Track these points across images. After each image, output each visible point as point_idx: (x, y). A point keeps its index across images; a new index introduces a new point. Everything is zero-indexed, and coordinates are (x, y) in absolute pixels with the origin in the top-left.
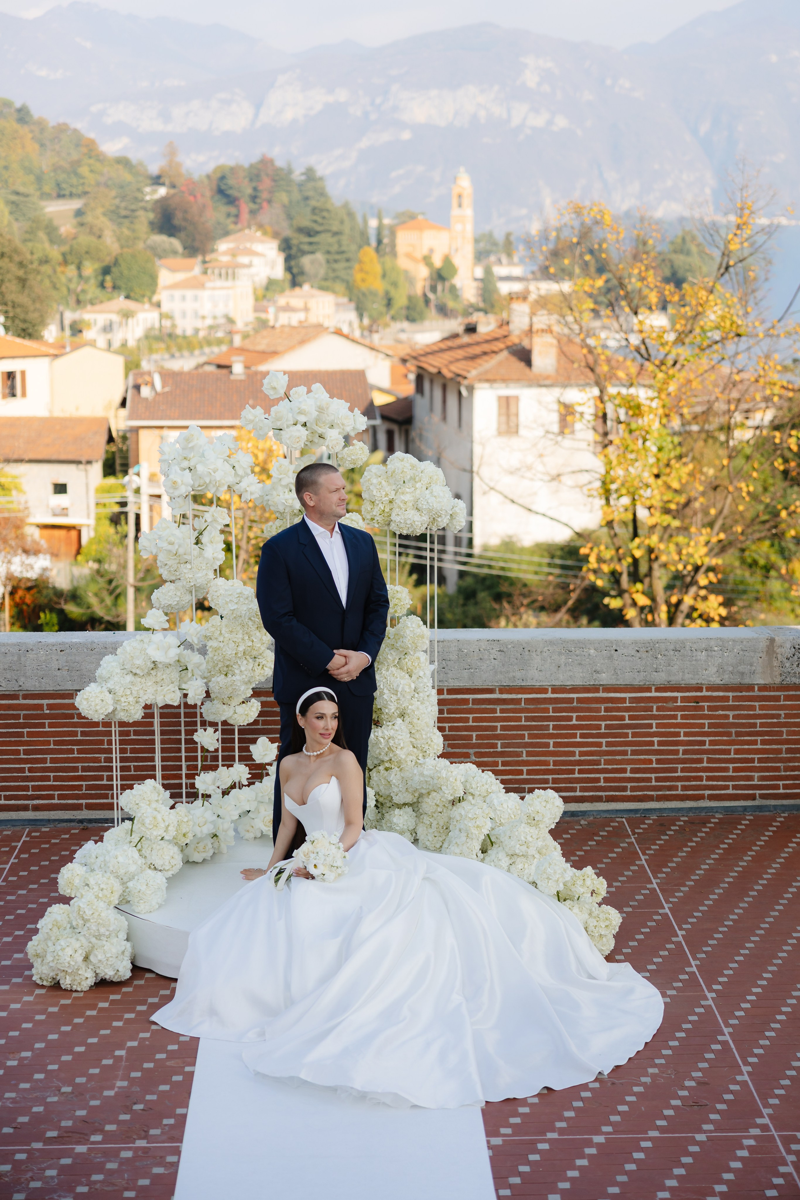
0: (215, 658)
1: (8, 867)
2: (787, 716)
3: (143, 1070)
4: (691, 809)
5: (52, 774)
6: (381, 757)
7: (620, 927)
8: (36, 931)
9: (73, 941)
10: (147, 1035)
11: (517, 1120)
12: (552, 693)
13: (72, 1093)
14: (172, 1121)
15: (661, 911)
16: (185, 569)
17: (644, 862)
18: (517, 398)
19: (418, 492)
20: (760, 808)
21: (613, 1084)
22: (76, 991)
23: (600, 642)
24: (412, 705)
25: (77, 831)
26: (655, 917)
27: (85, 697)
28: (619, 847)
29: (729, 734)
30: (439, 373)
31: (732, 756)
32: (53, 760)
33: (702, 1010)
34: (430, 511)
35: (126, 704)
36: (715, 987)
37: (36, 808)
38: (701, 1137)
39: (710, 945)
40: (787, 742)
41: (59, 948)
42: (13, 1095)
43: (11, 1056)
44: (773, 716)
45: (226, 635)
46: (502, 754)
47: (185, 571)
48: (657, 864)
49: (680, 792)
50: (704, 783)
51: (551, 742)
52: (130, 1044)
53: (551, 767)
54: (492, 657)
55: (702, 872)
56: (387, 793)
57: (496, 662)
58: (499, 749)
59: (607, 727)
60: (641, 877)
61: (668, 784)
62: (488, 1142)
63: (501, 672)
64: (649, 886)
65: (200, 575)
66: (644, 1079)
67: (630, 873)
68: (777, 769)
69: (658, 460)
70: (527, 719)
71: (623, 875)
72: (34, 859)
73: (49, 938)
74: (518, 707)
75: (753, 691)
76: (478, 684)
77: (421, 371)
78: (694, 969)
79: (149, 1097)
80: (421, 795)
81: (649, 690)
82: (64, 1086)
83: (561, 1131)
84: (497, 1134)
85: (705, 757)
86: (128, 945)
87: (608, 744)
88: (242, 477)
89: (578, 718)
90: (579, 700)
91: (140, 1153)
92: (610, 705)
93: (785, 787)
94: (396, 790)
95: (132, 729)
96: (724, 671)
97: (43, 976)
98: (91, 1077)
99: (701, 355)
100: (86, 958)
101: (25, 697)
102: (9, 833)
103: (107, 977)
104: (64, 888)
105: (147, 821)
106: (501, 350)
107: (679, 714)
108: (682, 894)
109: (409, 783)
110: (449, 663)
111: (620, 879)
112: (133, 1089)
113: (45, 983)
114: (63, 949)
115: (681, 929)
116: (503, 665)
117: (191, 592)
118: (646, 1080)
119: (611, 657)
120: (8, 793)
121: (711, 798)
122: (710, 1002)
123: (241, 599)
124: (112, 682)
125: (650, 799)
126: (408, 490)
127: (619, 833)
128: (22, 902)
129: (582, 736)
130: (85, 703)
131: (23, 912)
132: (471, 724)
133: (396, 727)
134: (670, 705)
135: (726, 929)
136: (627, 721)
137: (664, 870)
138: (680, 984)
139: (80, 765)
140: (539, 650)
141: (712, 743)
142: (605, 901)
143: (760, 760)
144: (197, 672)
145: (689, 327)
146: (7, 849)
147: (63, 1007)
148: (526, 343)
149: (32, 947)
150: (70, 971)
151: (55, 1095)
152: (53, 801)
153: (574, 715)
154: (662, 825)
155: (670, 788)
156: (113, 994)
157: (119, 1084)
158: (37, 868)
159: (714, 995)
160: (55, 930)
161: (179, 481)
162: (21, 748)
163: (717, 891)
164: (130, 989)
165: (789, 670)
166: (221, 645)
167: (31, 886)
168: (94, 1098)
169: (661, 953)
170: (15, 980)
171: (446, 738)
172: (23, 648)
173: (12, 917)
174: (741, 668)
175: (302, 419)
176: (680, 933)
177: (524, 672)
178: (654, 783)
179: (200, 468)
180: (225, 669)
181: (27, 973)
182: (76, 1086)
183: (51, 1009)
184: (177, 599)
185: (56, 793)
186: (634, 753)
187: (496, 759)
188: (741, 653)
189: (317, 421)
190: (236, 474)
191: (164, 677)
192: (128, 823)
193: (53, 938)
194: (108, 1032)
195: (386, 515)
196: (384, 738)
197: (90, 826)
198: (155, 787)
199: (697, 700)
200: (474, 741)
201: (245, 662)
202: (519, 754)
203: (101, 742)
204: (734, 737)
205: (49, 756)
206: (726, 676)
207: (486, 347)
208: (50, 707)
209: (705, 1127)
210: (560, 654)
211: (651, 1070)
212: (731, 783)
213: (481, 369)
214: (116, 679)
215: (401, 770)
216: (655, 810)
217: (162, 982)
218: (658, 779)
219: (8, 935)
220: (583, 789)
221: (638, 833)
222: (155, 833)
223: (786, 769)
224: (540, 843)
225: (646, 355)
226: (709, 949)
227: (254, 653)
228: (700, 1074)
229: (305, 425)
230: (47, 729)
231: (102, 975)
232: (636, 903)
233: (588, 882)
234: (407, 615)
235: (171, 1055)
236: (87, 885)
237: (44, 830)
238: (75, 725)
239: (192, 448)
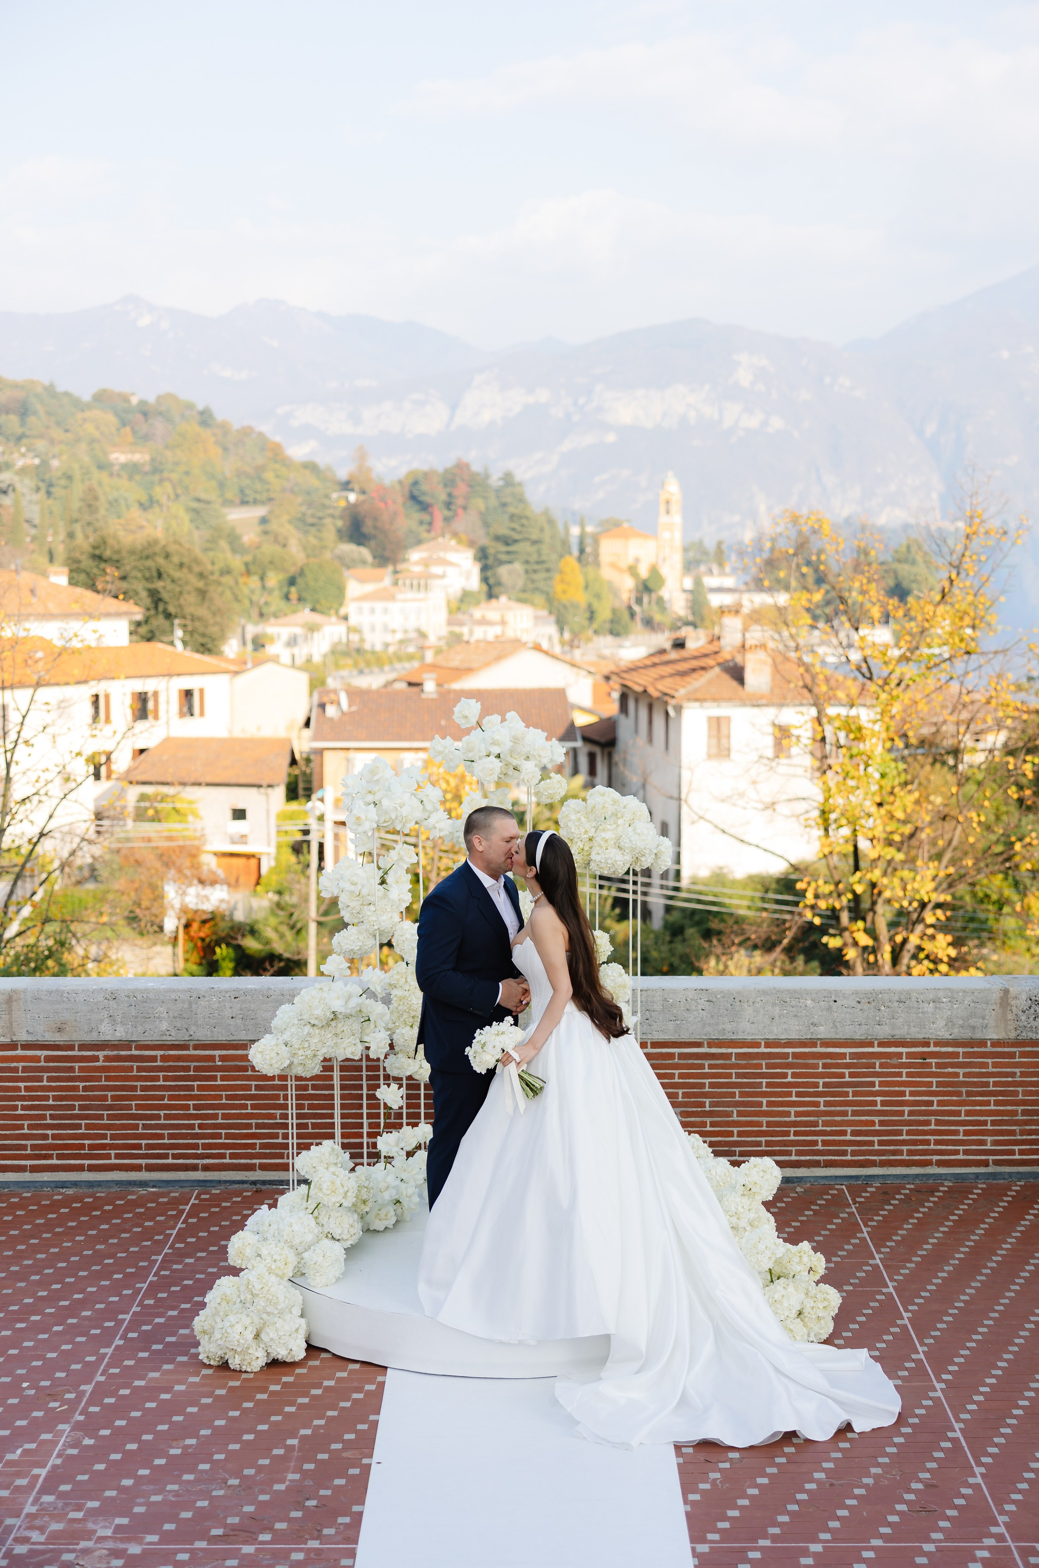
0: (400, 1007)
1: (175, 1232)
2: (1023, 1074)
3: (316, 1461)
4: (917, 1176)
5: (223, 1132)
7: (839, 1309)
8: (203, 1305)
9: (243, 1317)
10: (322, 1422)
11: (725, 1525)
12: (766, 1047)
13: (240, 1486)
14: (347, 1520)
15: (884, 1290)
16: (368, 911)
17: (866, 1235)
18: (728, 719)
19: (620, 828)
20: (994, 1175)
21: (832, 1485)
22: (246, 1372)
23: (818, 992)
25: (249, 1194)
26: (878, 1297)
27: (260, 1049)
28: (839, 1218)
29: (959, 1094)
30: (645, 691)
31: (963, 1118)
32: (225, 1116)
33: (930, 1403)
34: (633, 849)
35: (303, 1058)
36: (944, 1377)
37: (206, 1168)
38: (929, 1547)
39: (938, 1329)
40: (1023, 1103)
41: (228, 1324)
42: (175, 1487)
43: (175, 1443)
44: (1007, 1075)
46: (710, 1114)
47: (369, 913)
48: (880, 1236)
49: (905, 1157)
50: (932, 1147)
51: (764, 1100)
52: (303, 1432)
53: (764, 1128)
54: (700, 1007)
55: (930, 1247)
57: (704, 1013)
58: (707, 1109)
59: (825, 1085)
60: (862, 1251)
61: (892, 1148)
62: (693, 1550)
63: (710, 1025)
64: (871, 1262)
65: (384, 918)
66: (866, 1481)
67: (851, 1247)
68: (1013, 1133)
69: (881, 787)
70: (738, 1076)
71: (843, 1249)
72: (203, 1224)
73: (217, 1313)
74: (728, 1062)
75: (986, 1046)
76: (685, 1037)
77: (625, 690)
78: (922, 1356)
79: (322, 1492)
81: (870, 1044)
82: (231, 1477)
83: (775, 1538)
84: (704, 1541)
85: (933, 1119)
86: (303, 1321)
87: (827, 1104)
88: (431, 812)
89: (794, 1075)
90: (795, 1055)
91: (312, 1555)
92: (829, 1061)
93: (1022, 1152)
95: (310, 1083)
96: (953, 1025)
97: (210, 1355)
98: (260, 1469)
99: (927, 673)
100: (257, 1336)
101: (196, 1047)
102: (177, 1195)
103: (280, 1357)
104: (234, 1258)
105: (325, 1186)
106: (712, 667)
107: (905, 1071)
108: (907, 1271)
110: (653, 1014)
111: (840, 1253)
112: (306, 1483)
113: (212, 1363)
114: (232, 1326)
115: (906, 1310)
116: (712, 1016)
117: (374, 936)
118: (869, 1481)
119: (829, 1009)
120: (176, 1152)
121: (940, 1163)
122: (939, 1394)
124: (288, 1034)
125: (873, 1164)
126: (609, 827)
127: (839, 1202)
128: (190, 1272)
129: (798, 1094)
130: (259, 1056)
131: (190, 1282)
132: (677, 1080)
134: (895, 1061)
135: (956, 1311)
136: (847, 1079)
137: (888, 1244)
138: (906, 1373)
139: (253, 1121)
140: (751, 1001)
141: (940, 1103)
142: (824, 1280)
143: (994, 1123)
144: (381, 1024)
145: (914, 644)
146: (174, 1213)
147: (232, 1389)
148: (739, 659)
149: (200, 1322)
150: (239, 1350)
151: (221, 1489)
152: (224, 1161)
153: (790, 1072)
154: (885, 1193)
155: (894, 1153)
157: (291, 1476)
158: (205, 1234)
159: (943, 1386)
160: (224, 1304)
161: (363, 817)
162: (191, 1103)
163: (946, 1268)
164: (304, 1371)
165: (1026, 1024)
166: (407, 993)
167: (199, 1254)
168: (263, 1492)
169: (885, 1337)
170: (180, 1359)
172: (195, 995)
173: (178, 1289)
174: (972, 1022)
175: (496, 750)
176: (905, 1315)
177: (734, 1024)
178: (876, 1147)
179: (385, 803)
180: (411, 1020)
181: (193, 1351)
182: (244, 1478)
183: (219, 1392)
184: (360, 944)
185: (228, 1152)
186: (855, 1113)
187: (704, 1119)
188: (973, 1004)
189: (512, 752)
190: (424, 809)
191: (345, 1028)
192: (304, 1187)
193: (221, 1314)
194: (279, 1418)
195: (585, 853)
197: (263, 1188)
198: (333, 1149)
199: (924, 1056)
200: (680, 1099)
202: (730, 1114)
203: (277, 1097)
204: (964, 1097)
205: (220, 1112)
206: (956, 1031)
207: (695, 664)
208: (223, 1058)
209: (934, 1536)
210: (774, 1004)
211: (873, 1470)
212: (961, 1148)
213: (690, 688)
214: (292, 1030)
216: (878, 1176)
217: (339, 1363)
218: (881, 1143)
219: (173, 1308)
220: (798, 1153)
221: (860, 1203)
222: (333, 1200)
223: (1022, 1133)
224: (752, 1215)
225: (868, 675)
226: (938, 1333)
228: (927, 1475)
229: (498, 756)
230: (219, 1082)
231: (274, 1355)
232: (857, 1281)
233: (805, 1259)
234: (607, 963)
235: (348, 1445)
236: (259, 1255)
237: (214, 1191)
238: (249, 1078)
239: (377, 781)
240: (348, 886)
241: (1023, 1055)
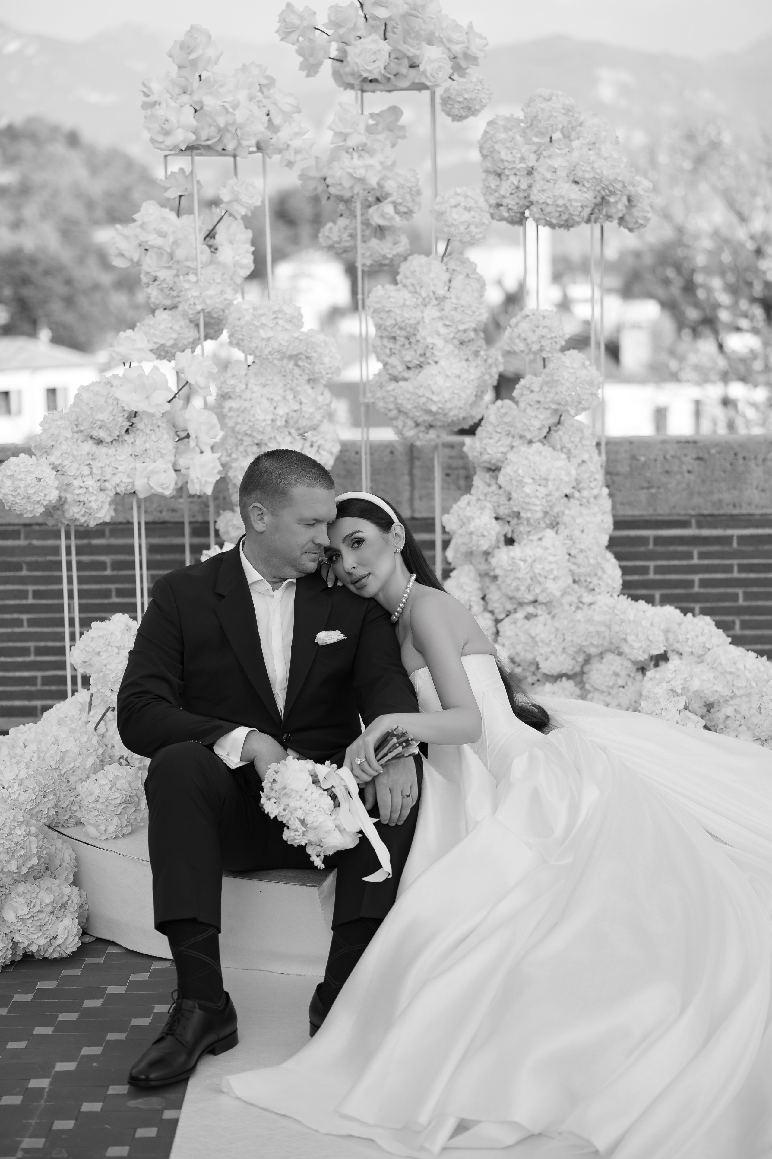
0: (238, 428)
3: (78, 1116)
6: (518, 595)
19: (576, 154)
24: (569, 509)
27: (9, 473)
34: (598, 180)
35: (83, 491)
45: (256, 388)
47: (186, 286)
52: (61, 1067)
54: (685, 468)
56: (530, 657)
57: (692, 477)
63: (699, 494)
65: (211, 292)
70: (742, 568)
74: (727, 549)
76: (663, 511)
80: (588, 660)
86: (75, 894)
94: (545, 650)
103: (34, 948)
109: (569, 638)
110: (616, 478)
116: (703, 482)
117: (197, 326)
123: (281, 322)
124: (57, 453)
126: (558, 151)
133: (544, 543)
139: (32, 645)
140: (761, 457)
156: (43, 979)
161: (173, 119)
164: (77, 972)
171: (625, 571)
177: (736, 493)
179: (210, 102)
184: (175, 336)
191: (147, 445)
194: (22, 1045)
195: (522, 195)
196: (525, 561)
214: (64, 447)
215: (553, 617)
217: (136, 960)
227: (303, 423)
231: (23, 945)
238: (23, 580)
239: (194, 63)
240: (154, 240)
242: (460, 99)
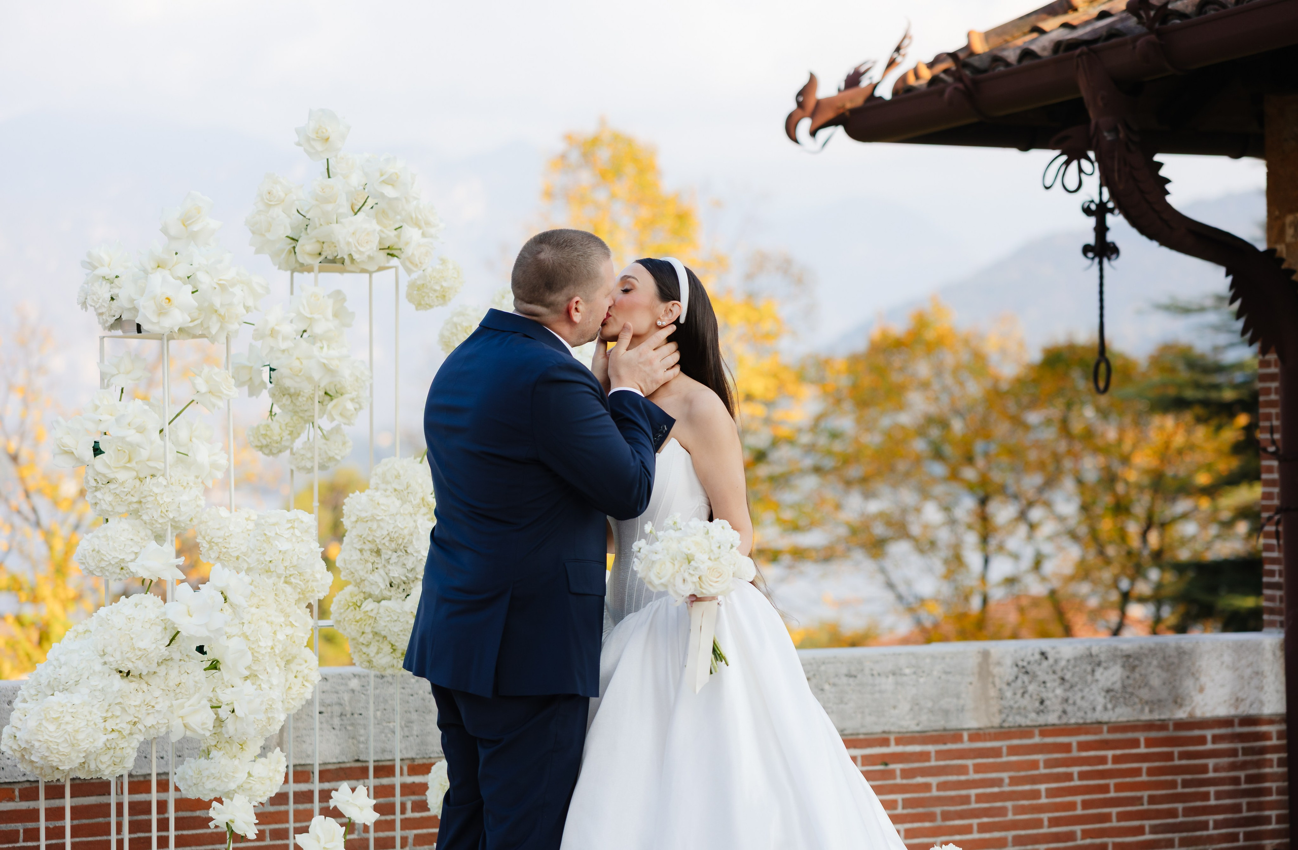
2: (1014, 781)
29: (931, 817)
35: (114, 735)
40: (1014, 825)
44: (993, 782)
75: (962, 740)
96: (921, 709)
130: (52, 727)
165: (1012, 703)
174: (944, 703)
188: (944, 677)
191: (182, 679)
199: (885, 760)
201: (277, 670)
204: (939, 822)
206: (924, 718)
241: (1013, 750)
242: (438, 288)
